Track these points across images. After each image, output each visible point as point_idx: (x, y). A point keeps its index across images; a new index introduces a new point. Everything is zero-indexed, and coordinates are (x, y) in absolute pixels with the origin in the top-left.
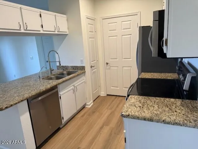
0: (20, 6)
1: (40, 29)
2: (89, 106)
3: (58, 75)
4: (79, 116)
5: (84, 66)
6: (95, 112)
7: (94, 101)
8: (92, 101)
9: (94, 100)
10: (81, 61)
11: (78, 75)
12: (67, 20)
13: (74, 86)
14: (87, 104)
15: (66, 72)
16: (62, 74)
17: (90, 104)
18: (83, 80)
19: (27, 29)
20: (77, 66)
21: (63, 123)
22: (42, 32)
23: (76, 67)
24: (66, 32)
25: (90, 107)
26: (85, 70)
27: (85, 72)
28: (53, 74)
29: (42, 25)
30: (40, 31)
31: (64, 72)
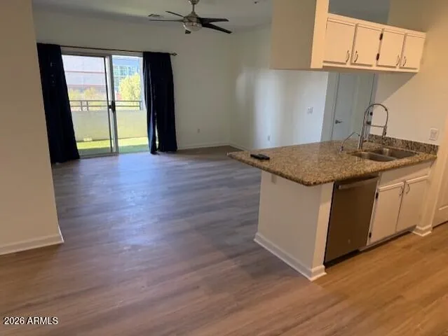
0: (357, 22)
1: (374, 62)
2: (422, 233)
3: (374, 152)
4: (398, 244)
5: (436, 144)
6: (435, 250)
7: (434, 228)
8: (430, 226)
9: (435, 225)
10: (432, 133)
11: (420, 162)
12: (426, 44)
13: (405, 182)
14: (418, 229)
15: (388, 150)
16: (381, 152)
17: (424, 230)
18: (426, 175)
19: (356, 62)
20: (418, 143)
21: (368, 244)
22: (374, 68)
23: (415, 143)
24: (415, 69)
25: (424, 235)
26: (436, 154)
27: (436, 158)
28: (364, 148)
29: (378, 55)
30: (371, 66)
31: (384, 149)
